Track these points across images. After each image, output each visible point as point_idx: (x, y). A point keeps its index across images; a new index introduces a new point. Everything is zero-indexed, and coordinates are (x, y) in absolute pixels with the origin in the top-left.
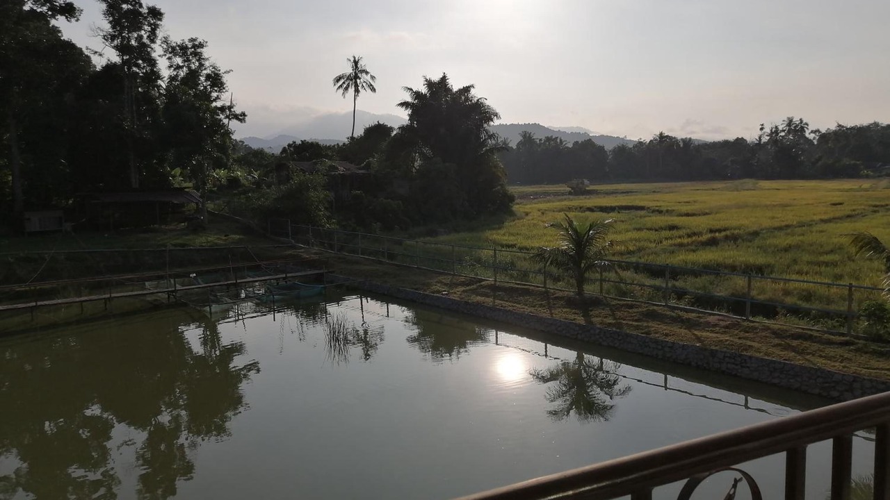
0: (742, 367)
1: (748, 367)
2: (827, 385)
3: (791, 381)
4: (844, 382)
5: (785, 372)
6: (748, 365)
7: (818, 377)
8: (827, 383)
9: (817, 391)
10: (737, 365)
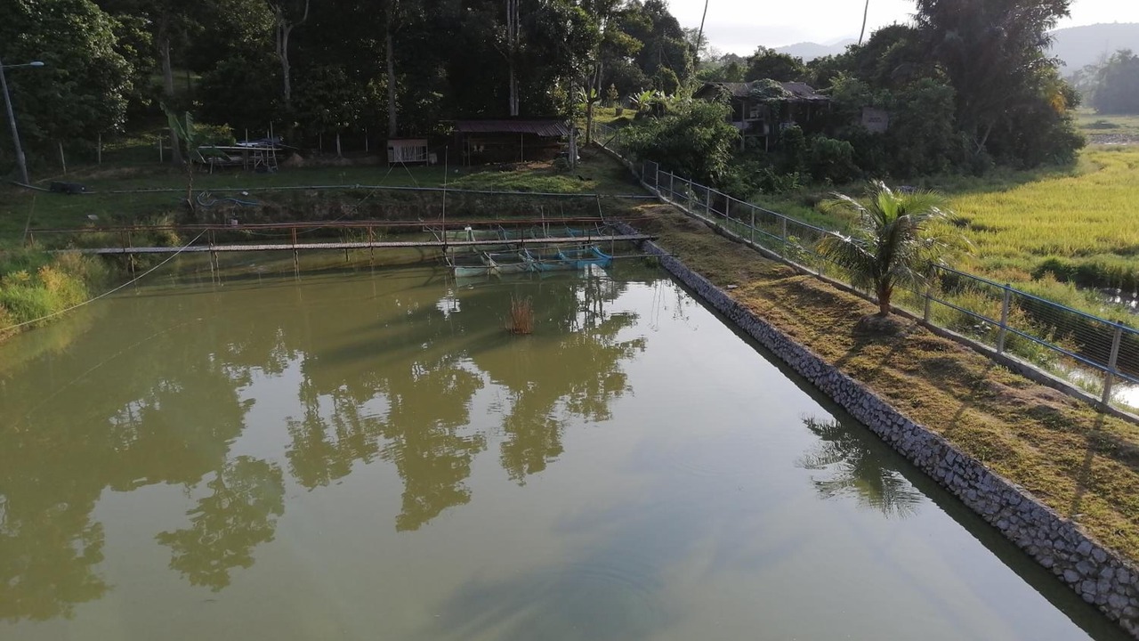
0: (969, 485)
1: (976, 488)
2: (1066, 556)
3: (1021, 531)
4: (1091, 559)
5: (1019, 514)
6: (977, 485)
7: (1060, 537)
8: (1066, 552)
9: (1048, 562)
10: (965, 480)
